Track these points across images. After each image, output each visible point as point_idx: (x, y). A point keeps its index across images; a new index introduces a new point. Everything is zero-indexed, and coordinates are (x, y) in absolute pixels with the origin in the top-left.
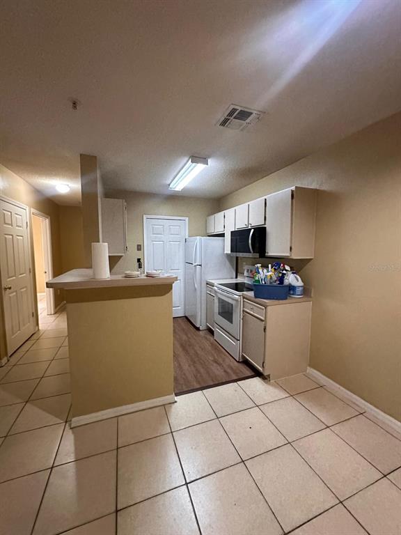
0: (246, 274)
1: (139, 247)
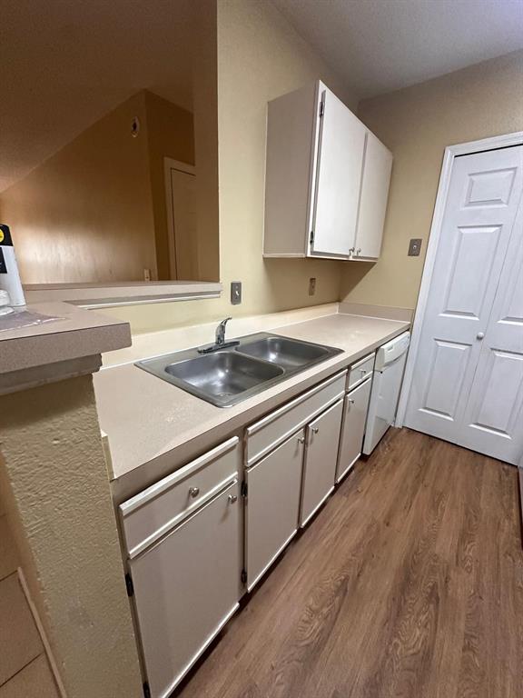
1: (415, 248)
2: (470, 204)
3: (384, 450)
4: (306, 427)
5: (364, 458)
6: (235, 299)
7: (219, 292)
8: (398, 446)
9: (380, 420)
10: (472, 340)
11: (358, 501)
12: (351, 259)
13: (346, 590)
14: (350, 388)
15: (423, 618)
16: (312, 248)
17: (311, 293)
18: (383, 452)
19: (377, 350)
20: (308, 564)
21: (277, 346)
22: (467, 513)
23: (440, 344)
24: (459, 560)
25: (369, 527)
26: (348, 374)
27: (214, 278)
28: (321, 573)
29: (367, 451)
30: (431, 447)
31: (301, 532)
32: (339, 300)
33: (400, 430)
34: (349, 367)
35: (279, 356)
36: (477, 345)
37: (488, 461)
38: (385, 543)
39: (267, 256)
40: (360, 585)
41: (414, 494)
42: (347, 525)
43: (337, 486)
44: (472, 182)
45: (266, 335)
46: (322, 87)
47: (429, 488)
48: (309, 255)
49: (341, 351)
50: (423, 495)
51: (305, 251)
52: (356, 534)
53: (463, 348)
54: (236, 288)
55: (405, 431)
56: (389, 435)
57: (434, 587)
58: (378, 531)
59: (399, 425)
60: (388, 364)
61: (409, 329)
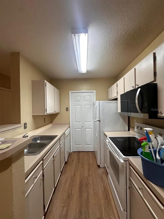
0: (136, 129)
1: (67, 109)
2: (75, 101)
3: (70, 159)
4: (53, 156)
5: (66, 163)
6: (25, 127)
7: (21, 127)
8: (72, 157)
9: (67, 152)
10: (81, 127)
11: (67, 174)
12: (54, 113)
13: (69, 196)
14: (61, 144)
15: (86, 191)
16: (46, 112)
17: (45, 122)
18: (70, 160)
19: (64, 134)
20: (59, 197)
21: (39, 138)
22: (88, 165)
23: (76, 129)
24: (89, 175)
25: (71, 179)
26: (60, 141)
27: (20, 123)
28: (63, 197)
29: (66, 161)
30: (79, 154)
31: (55, 188)
32: (51, 123)
33: (72, 152)
34: (60, 139)
35: (40, 141)
36: (82, 128)
37: (90, 152)
38: (75, 181)
39: (33, 115)
40: (72, 193)
41: (78, 166)
42: (66, 182)
43: (61, 172)
44: (75, 98)
45: (35, 136)
46: (45, 81)
47: (81, 164)
48: (46, 114)
49: (57, 136)
50: (80, 165)
51: (45, 113)
52: (68, 182)
53: (80, 129)
54: (25, 124)
55: (73, 152)
56: (70, 155)
57: (86, 183)
58: (73, 178)
59: (71, 152)
60: (67, 136)
61: (69, 127)
